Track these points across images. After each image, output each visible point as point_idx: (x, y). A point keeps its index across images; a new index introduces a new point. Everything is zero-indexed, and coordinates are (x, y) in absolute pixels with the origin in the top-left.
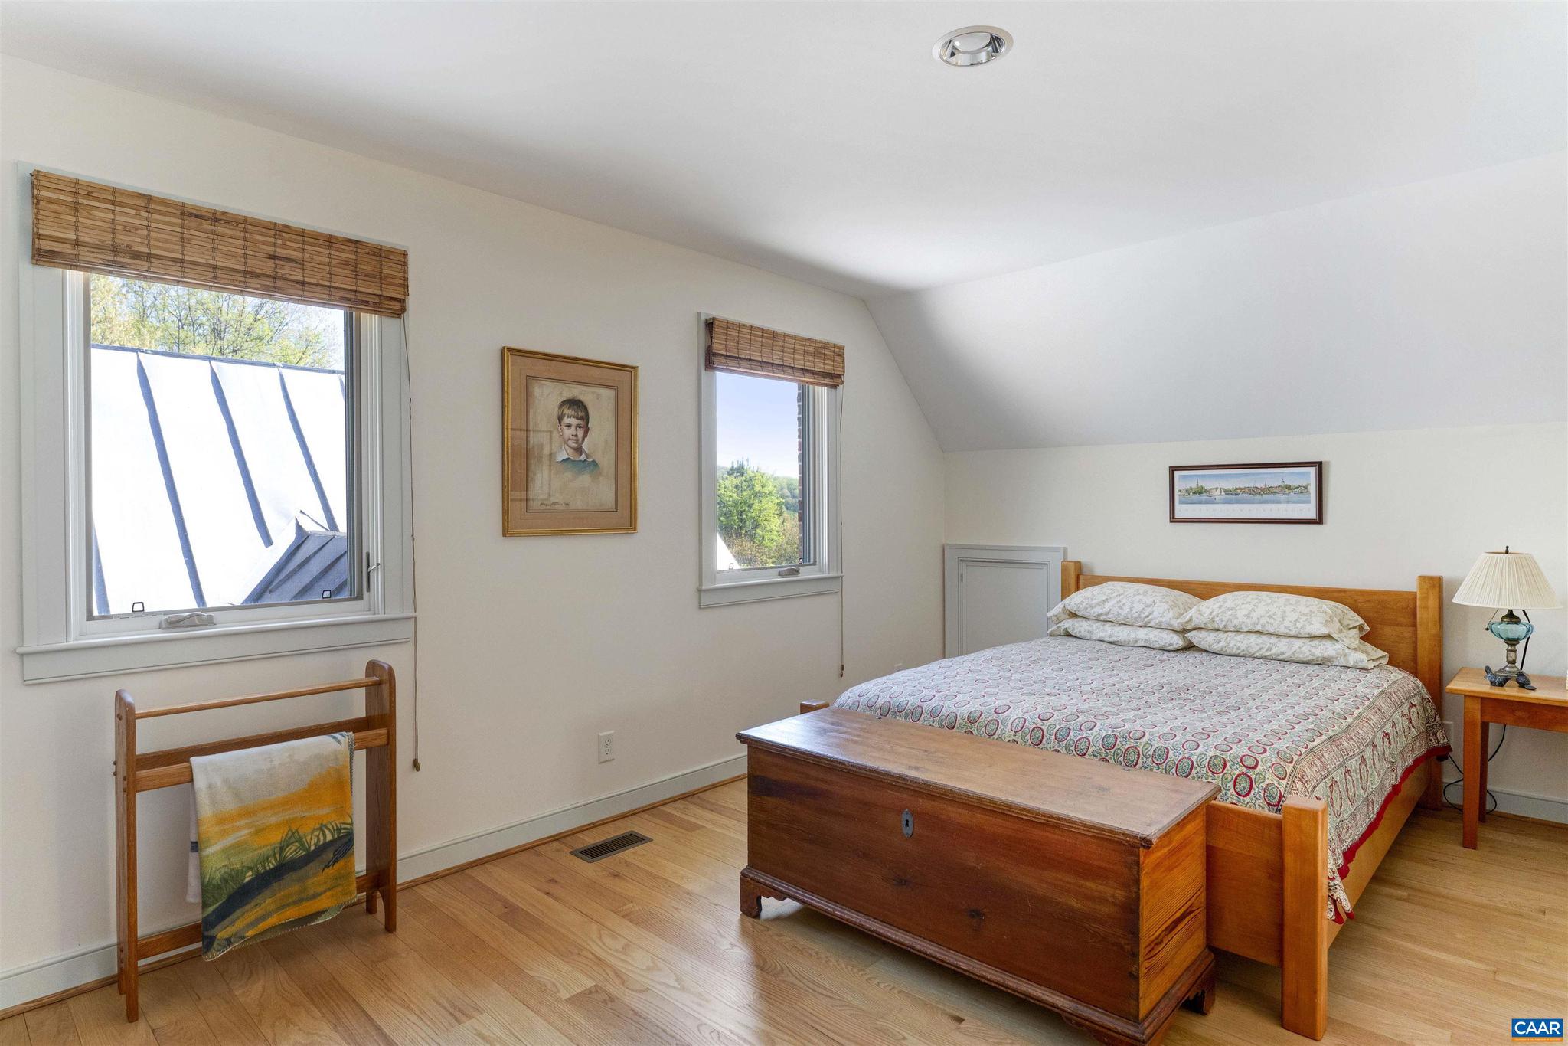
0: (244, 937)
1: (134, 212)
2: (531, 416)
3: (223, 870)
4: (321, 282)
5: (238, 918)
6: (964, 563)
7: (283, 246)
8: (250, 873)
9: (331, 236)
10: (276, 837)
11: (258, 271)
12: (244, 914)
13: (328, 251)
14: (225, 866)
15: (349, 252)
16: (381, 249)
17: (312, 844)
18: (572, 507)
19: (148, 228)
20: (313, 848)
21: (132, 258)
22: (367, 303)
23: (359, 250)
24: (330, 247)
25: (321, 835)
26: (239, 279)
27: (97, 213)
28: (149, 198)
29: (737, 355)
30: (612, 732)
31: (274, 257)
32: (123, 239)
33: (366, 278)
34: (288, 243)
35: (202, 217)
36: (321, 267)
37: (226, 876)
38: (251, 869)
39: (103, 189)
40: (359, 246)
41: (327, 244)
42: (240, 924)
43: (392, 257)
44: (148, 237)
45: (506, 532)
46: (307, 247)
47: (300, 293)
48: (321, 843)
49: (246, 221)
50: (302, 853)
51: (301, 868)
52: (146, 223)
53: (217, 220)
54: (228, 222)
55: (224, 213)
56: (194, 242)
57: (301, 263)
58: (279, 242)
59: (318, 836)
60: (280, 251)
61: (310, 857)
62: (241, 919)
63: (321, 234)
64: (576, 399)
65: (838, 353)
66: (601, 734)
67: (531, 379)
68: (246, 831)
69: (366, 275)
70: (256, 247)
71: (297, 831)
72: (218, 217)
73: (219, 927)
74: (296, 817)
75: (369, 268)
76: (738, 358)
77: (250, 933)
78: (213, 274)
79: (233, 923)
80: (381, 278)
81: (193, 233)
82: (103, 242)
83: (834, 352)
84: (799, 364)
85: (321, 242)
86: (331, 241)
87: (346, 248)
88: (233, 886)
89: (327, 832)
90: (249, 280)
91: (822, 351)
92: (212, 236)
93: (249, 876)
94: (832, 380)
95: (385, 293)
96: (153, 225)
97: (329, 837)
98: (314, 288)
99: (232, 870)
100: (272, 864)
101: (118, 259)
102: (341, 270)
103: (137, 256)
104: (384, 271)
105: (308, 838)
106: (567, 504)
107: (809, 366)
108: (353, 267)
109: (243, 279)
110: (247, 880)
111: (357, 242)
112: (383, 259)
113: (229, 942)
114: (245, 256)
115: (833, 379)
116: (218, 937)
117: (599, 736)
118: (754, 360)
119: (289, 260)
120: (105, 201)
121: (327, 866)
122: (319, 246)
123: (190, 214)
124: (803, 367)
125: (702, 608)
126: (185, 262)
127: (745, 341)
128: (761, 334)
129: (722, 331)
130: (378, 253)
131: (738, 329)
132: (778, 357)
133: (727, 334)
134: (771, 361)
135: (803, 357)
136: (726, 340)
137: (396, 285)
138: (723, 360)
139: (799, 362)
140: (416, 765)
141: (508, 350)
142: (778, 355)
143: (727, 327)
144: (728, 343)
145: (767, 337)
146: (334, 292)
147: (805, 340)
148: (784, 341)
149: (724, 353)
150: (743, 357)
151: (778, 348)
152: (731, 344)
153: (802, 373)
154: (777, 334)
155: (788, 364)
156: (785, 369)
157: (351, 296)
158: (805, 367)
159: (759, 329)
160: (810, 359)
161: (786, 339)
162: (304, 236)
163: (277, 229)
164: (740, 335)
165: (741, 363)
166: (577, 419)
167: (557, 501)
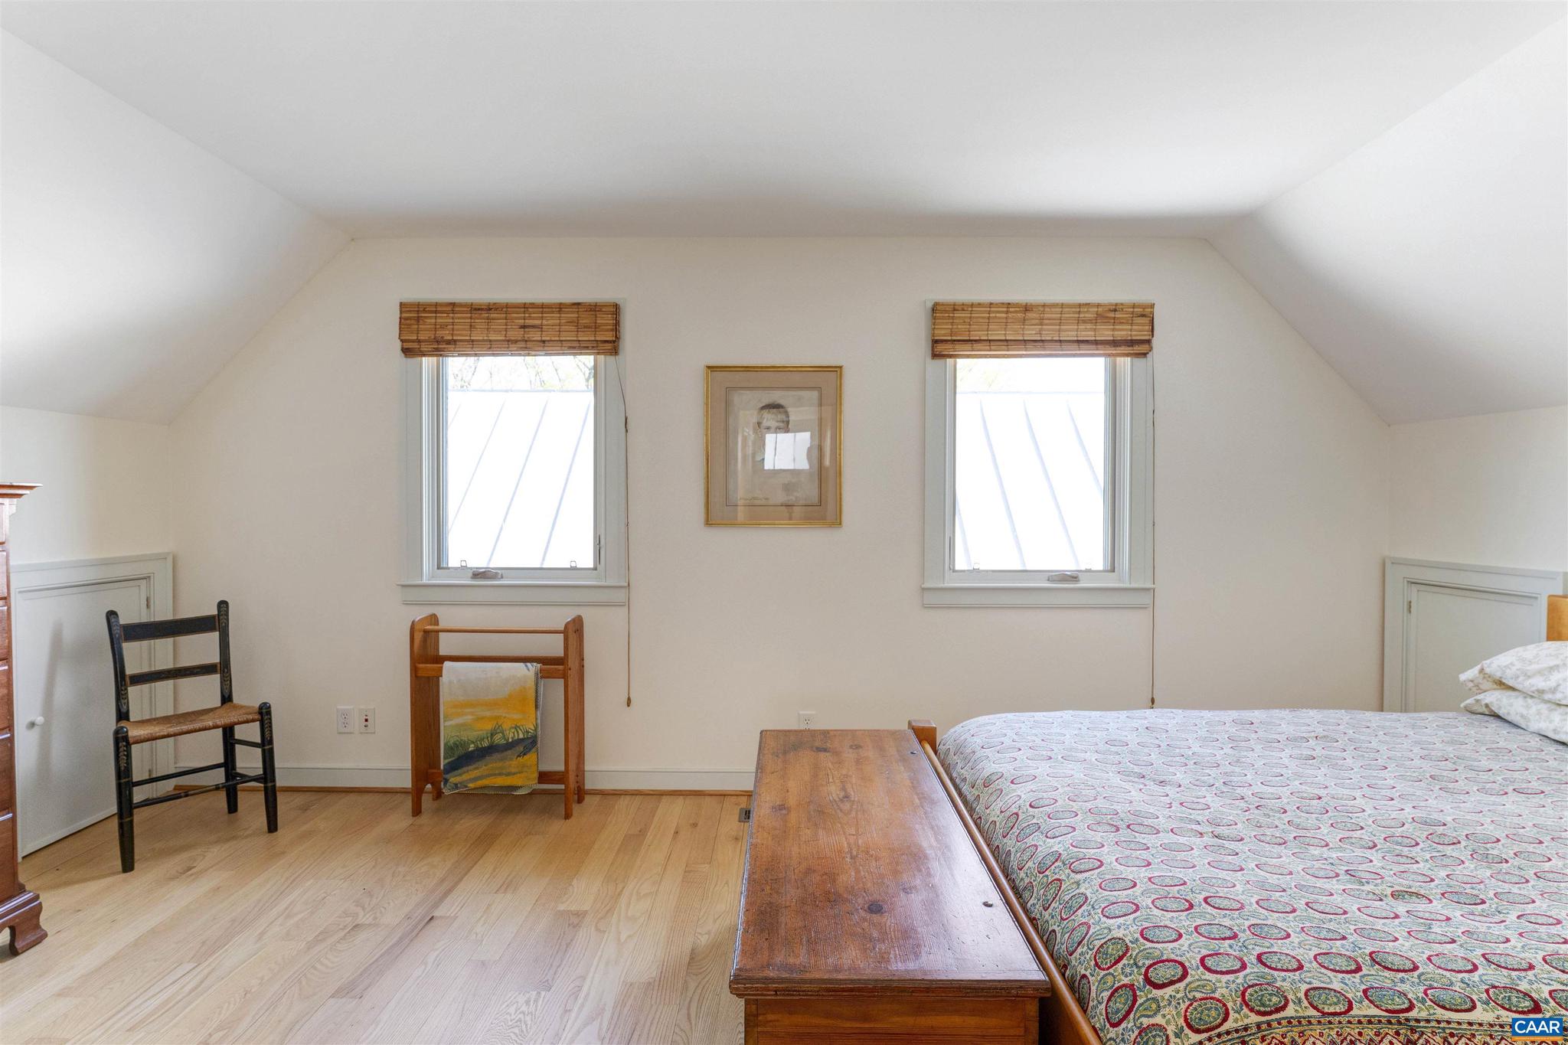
0: (466, 787)
1: (445, 315)
2: (731, 421)
3: (456, 739)
4: (553, 339)
5: (465, 773)
6: (1414, 588)
7: (530, 318)
8: (472, 745)
9: (561, 304)
10: (489, 726)
11: (513, 338)
12: (468, 771)
13: (558, 315)
14: (457, 736)
15: (572, 312)
16: (596, 305)
17: (511, 736)
18: (771, 502)
19: (453, 324)
20: (510, 740)
21: (447, 344)
22: (587, 348)
23: (580, 310)
24: (560, 312)
25: (516, 733)
26: (504, 346)
27: (429, 321)
28: (453, 304)
29: (968, 338)
30: (814, 712)
31: (524, 327)
32: (440, 333)
33: (586, 330)
34: (533, 315)
35: (482, 309)
36: (554, 327)
37: (457, 743)
38: (473, 742)
39: (430, 305)
40: (580, 307)
41: (557, 310)
42: (465, 777)
43: (604, 310)
44: (453, 329)
45: (708, 522)
46: (545, 315)
47: (542, 348)
48: (516, 738)
49: (507, 306)
50: (503, 742)
51: (503, 751)
52: (451, 321)
53: (490, 309)
54: (496, 309)
55: (495, 304)
56: (477, 327)
57: (540, 327)
58: (527, 315)
59: (514, 733)
60: (529, 322)
61: (510, 746)
62: (466, 774)
63: (554, 304)
64: (776, 403)
65: (1145, 314)
66: (801, 712)
67: (730, 390)
68: (470, 717)
69: (585, 327)
70: (513, 322)
71: (501, 725)
72: (491, 307)
73: (450, 774)
74: (501, 716)
75: (588, 322)
76: (970, 340)
77: (471, 785)
78: (489, 346)
79: (460, 775)
80: (596, 328)
81: (477, 321)
82: (429, 337)
83: (1133, 313)
84: (1071, 335)
85: (554, 310)
86: (560, 307)
87: (571, 310)
88: (461, 752)
89: (520, 732)
90: (511, 346)
91: (1112, 315)
92: (487, 321)
93: (472, 747)
94: (1131, 348)
95: (598, 339)
96: (456, 321)
97: (521, 736)
98: (551, 344)
99: (462, 740)
100: (486, 744)
101: (440, 346)
102: (567, 327)
103: (449, 342)
104: (598, 322)
105: (508, 732)
106: (767, 499)
107: (1089, 335)
108: (576, 323)
109: (507, 346)
110: (470, 749)
111: (579, 304)
112: (598, 313)
113: (456, 786)
114: (506, 330)
115: (1139, 346)
116: (450, 780)
117: (799, 714)
118: (1011, 340)
119: (533, 327)
120: (431, 312)
121: (519, 756)
122: (553, 312)
123: (475, 309)
124: (1076, 339)
125: (926, 607)
126: (473, 341)
127: (981, 321)
128: (1005, 309)
129: (947, 315)
130: (594, 308)
131: (970, 309)
132: (1034, 332)
133: (953, 318)
134: (1021, 338)
135: (1076, 327)
136: (952, 324)
137: (607, 330)
138: (949, 346)
139: (1070, 333)
140: (629, 702)
141: (709, 367)
142: (1033, 330)
143: (955, 310)
144: (955, 327)
145: (1016, 312)
146: (564, 344)
147: (1080, 305)
148: (1043, 312)
149: (949, 338)
150: (977, 338)
151: (1034, 322)
152: (959, 327)
153: (1075, 346)
154: (1031, 305)
155: (1050, 338)
156: (1046, 344)
157: (576, 344)
158: (1079, 339)
159: (1003, 304)
160: (1088, 327)
161: (1046, 309)
162: (543, 308)
163: (526, 307)
164: (973, 315)
165: (976, 346)
166: (778, 422)
167: (756, 496)
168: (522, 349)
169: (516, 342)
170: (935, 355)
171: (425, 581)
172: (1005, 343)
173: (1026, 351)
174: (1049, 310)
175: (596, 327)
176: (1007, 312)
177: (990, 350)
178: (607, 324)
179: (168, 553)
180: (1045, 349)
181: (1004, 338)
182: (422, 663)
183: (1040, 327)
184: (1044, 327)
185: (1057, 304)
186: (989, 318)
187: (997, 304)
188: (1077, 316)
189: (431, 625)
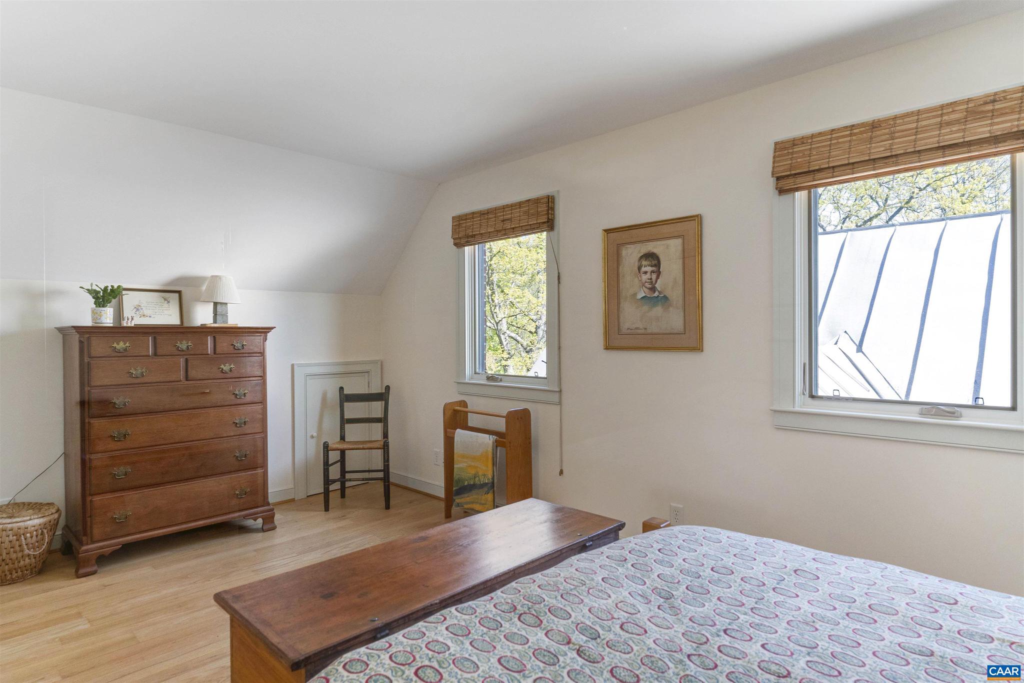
0: (463, 506)
2: (621, 270)
3: (459, 476)
5: (463, 498)
10: (473, 472)
13: (519, 210)
17: (482, 481)
18: (649, 331)
20: (482, 483)
23: (530, 204)
24: (520, 208)
25: (485, 479)
27: (463, 225)
28: (473, 213)
30: (681, 506)
33: (533, 217)
34: (507, 213)
36: (517, 218)
37: (459, 479)
38: (467, 479)
39: (464, 216)
40: (530, 202)
41: (519, 206)
42: (463, 500)
45: (607, 347)
46: (513, 211)
48: (484, 482)
50: (479, 483)
51: (479, 489)
56: (483, 225)
58: (505, 213)
59: (483, 479)
60: (506, 217)
61: (482, 486)
64: (651, 252)
67: (620, 245)
68: (465, 464)
70: (498, 219)
71: (478, 473)
74: (477, 467)
77: (465, 506)
79: (461, 499)
82: (466, 235)
84: (931, 143)
88: (461, 485)
89: (487, 478)
92: (487, 220)
93: (466, 483)
95: (538, 222)
97: (487, 481)
99: (462, 478)
100: (472, 482)
102: (523, 217)
105: (481, 477)
106: (645, 329)
108: (528, 213)
113: (458, 505)
114: (496, 224)
116: (456, 500)
119: (509, 219)
121: (485, 493)
124: (937, 145)
125: (780, 428)
126: (482, 234)
127: (823, 149)
128: (848, 132)
129: (786, 152)
130: (537, 201)
131: (810, 141)
132: (883, 149)
133: (792, 153)
134: (867, 158)
135: (938, 132)
136: (791, 159)
137: (543, 215)
138: (791, 180)
139: (927, 141)
140: (561, 472)
141: (605, 231)
142: (881, 146)
143: (794, 145)
144: (794, 161)
145: (861, 133)
146: (524, 228)
147: (942, 107)
148: (895, 125)
149: (788, 173)
150: (817, 168)
151: (884, 138)
152: (799, 160)
153: (940, 153)
154: (879, 121)
155: (902, 152)
156: (900, 158)
157: (529, 227)
158: (941, 144)
159: (846, 127)
160: (954, 129)
161: (898, 122)
162: (512, 206)
163: (504, 208)
164: (813, 146)
165: (819, 175)
166: (652, 266)
167: (638, 326)
168: (505, 234)
169: (500, 231)
170: (781, 191)
171: (467, 381)
172: (850, 167)
173: (874, 170)
174: (901, 121)
175: (538, 214)
176: (851, 135)
177: (833, 177)
178: (543, 211)
179: (379, 360)
180: (897, 164)
181: (846, 162)
182: (450, 429)
183: (890, 142)
184: (896, 141)
185: (912, 113)
186: (830, 145)
187: (839, 129)
188: (939, 119)
189: (460, 407)
